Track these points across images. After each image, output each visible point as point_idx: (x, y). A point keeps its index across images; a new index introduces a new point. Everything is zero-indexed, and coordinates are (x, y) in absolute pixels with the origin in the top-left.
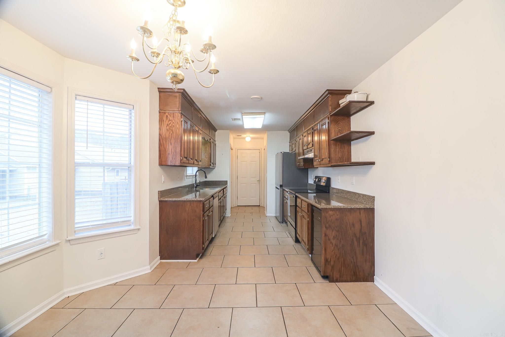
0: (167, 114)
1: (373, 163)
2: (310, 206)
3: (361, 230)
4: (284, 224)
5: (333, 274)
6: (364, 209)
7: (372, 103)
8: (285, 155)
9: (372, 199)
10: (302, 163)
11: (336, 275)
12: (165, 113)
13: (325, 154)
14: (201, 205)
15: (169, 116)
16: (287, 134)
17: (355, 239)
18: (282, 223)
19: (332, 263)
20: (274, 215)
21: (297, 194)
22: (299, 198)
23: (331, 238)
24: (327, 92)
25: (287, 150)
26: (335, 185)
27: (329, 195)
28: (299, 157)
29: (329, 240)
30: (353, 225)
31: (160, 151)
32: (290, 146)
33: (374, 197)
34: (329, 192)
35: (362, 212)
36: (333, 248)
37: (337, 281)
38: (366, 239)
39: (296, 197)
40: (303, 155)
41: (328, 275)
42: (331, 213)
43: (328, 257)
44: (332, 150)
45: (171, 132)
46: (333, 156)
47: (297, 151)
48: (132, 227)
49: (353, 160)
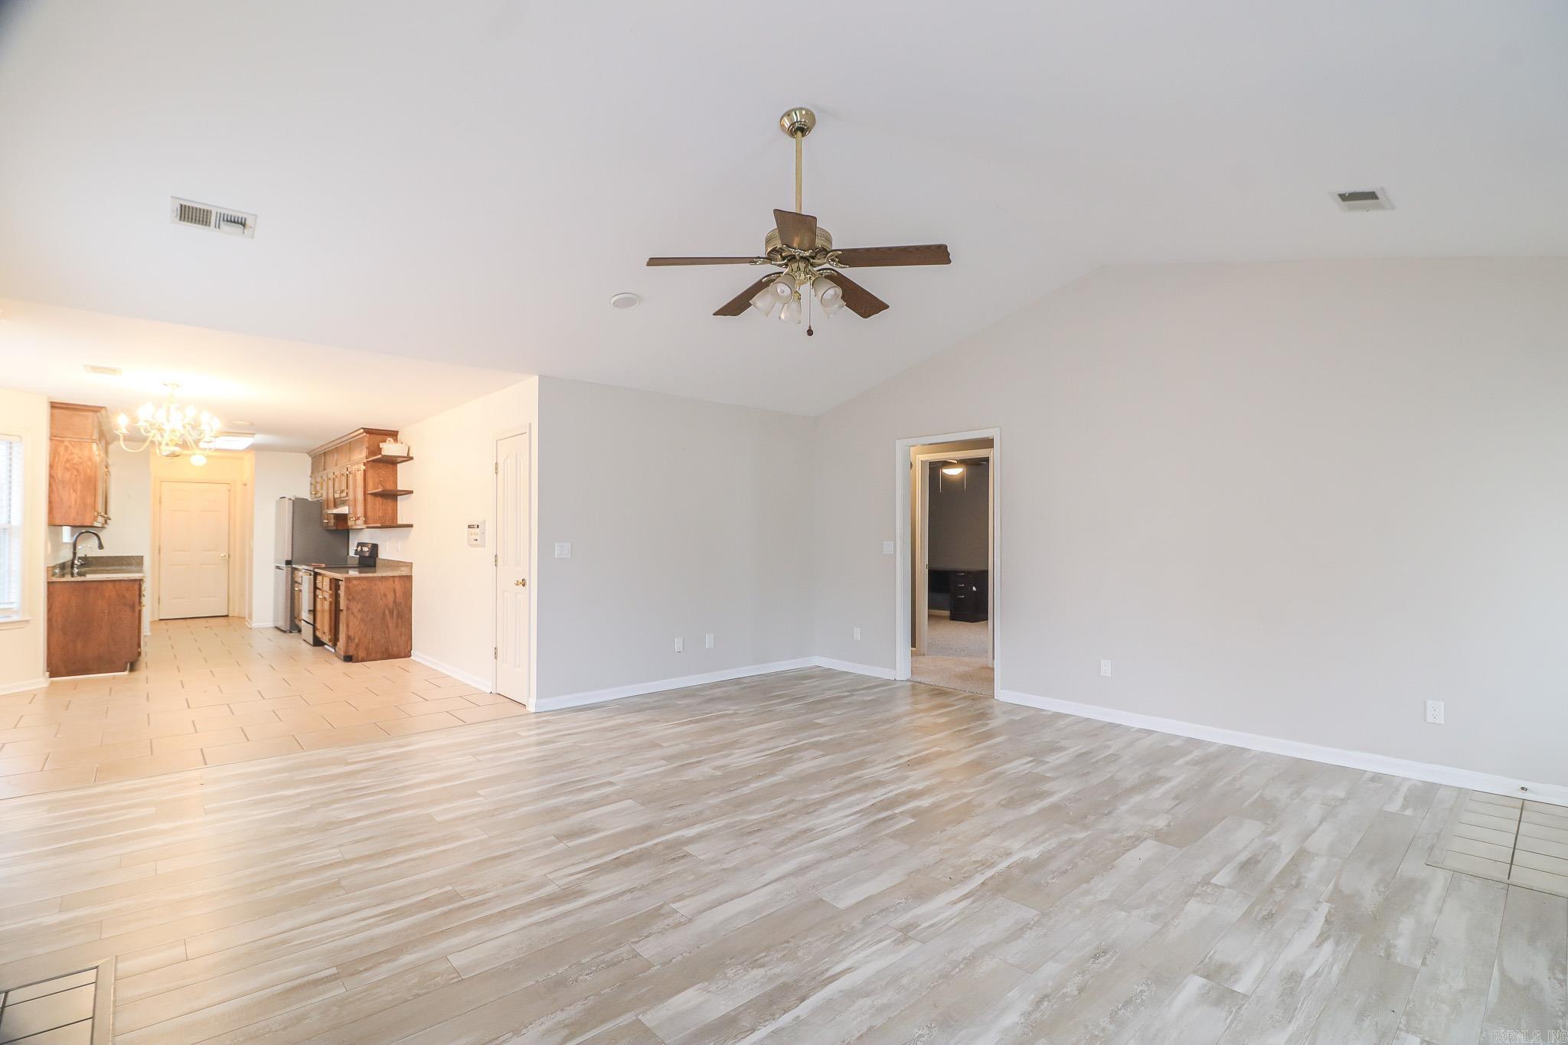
0: (67, 443)
1: (411, 526)
2: (333, 582)
3: (395, 601)
4: (295, 634)
5: (357, 653)
6: (399, 576)
7: (412, 458)
8: (298, 504)
9: (410, 565)
10: (332, 521)
11: (362, 654)
12: (63, 441)
13: (360, 512)
14: (137, 587)
15: (71, 447)
17: (387, 612)
18: (291, 632)
19: (356, 641)
20: (271, 624)
21: (316, 570)
22: (320, 574)
23: (355, 611)
24: (362, 430)
25: (305, 493)
26: (383, 554)
27: (375, 569)
28: (328, 508)
29: (353, 613)
30: (385, 595)
31: (50, 502)
32: (311, 484)
33: (412, 563)
34: (375, 566)
35: (396, 580)
36: (357, 623)
37: (363, 660)
38: (402, 610)
39: (316, 574)
40: (335, 506)
41: (351, 654)
42: (355, 582)
43: (351, 633)
44: (369, 507)
45: (76, 473)
46: (369, 514)
47: (324, 496)
48: (15, 618)
49: (399, 522)
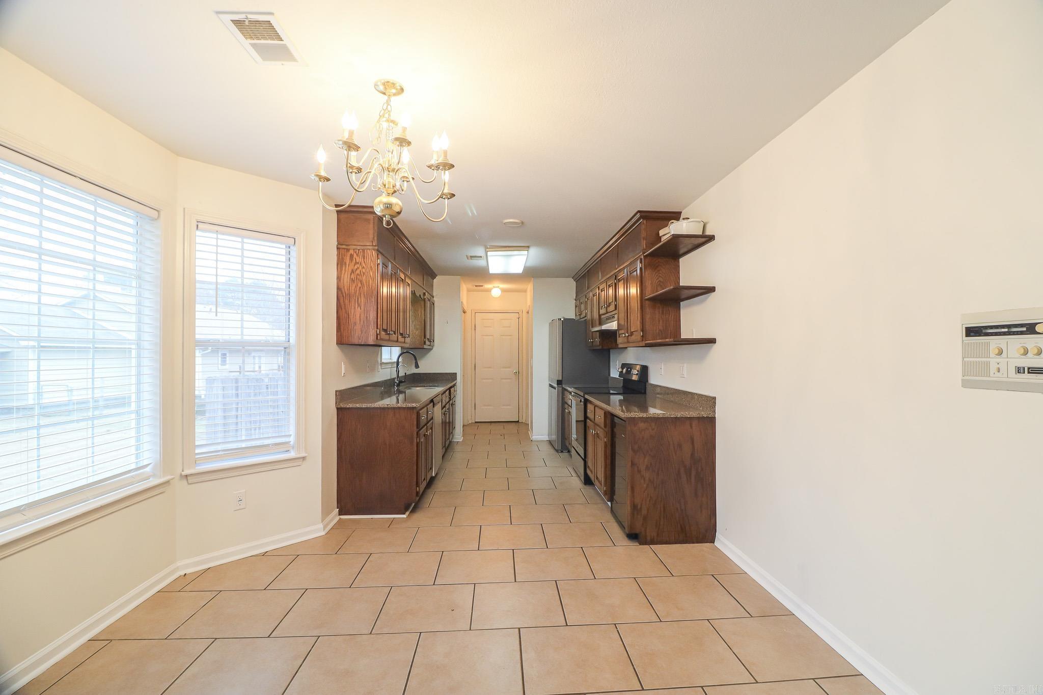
0: (351, 252)
1: (712, 341)
2: (609, 416)
3: (692, 455)
4: (566, 454)
5: (646, 531)
6: (698, 418)
7: (711, 238)
8: (567, 324)
9: (711, 402)
10: (597, 340)
11: (651, 533)
12: (348, 250)
13: (636, 325)
14: (415, 416)
15: (355, 255)
16: (573, 284)
17: (682, 470)
18: (562, 452)
19: (644, 512)
20: (546, 438)
21: (587, 396)
22: (591, 402)
23: (643, 468)
24: (638, 215)
25: (571, 315)
26: (655, 379)
27: (645, 397)
28: (592, 327)
29: (639, 471)
30: (680, 446)
31: (338, 318)
32: (576, 307)
33: (715, 398)
34: (645, 393)
35: (695, 423)
36: (645, 486)
37: (653, 542)
38: (702, 469)
39: (586, 401)
40: (600, 324)
41: (637, 531)
42: (642, 425)
43: (638, 501)
44: (648, 317)
45: (359, 285)
46: (648, 326)
47: (589, 317)
48: (292, 454)
49: (684, 335)
